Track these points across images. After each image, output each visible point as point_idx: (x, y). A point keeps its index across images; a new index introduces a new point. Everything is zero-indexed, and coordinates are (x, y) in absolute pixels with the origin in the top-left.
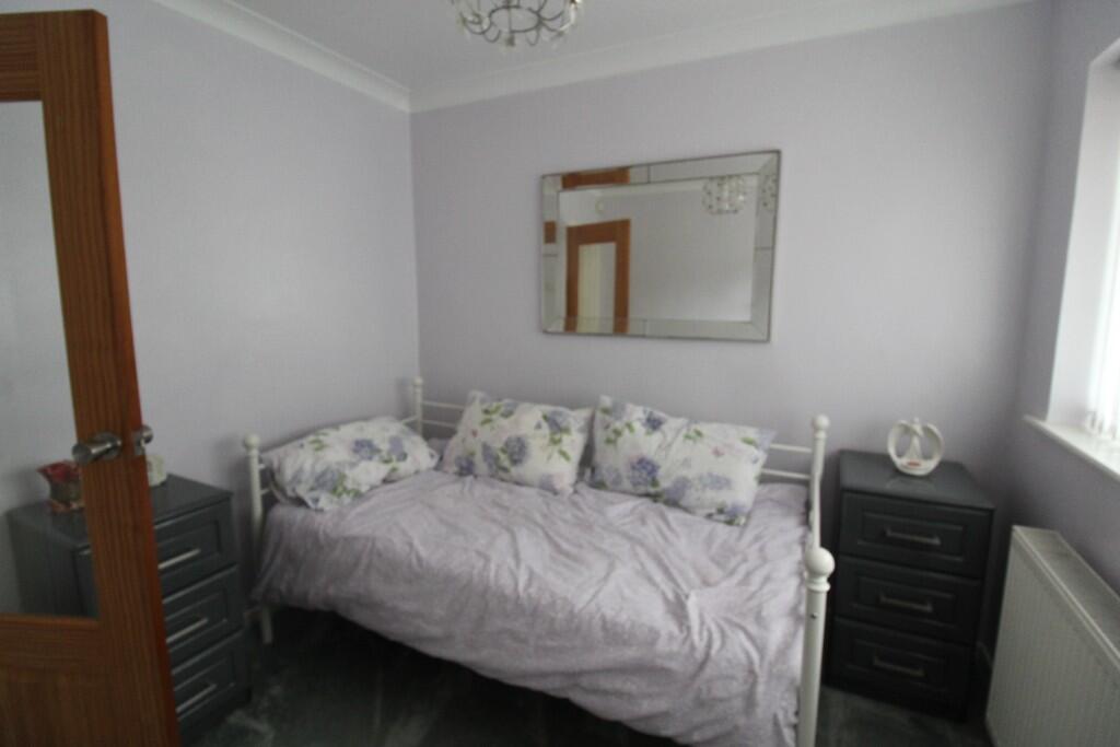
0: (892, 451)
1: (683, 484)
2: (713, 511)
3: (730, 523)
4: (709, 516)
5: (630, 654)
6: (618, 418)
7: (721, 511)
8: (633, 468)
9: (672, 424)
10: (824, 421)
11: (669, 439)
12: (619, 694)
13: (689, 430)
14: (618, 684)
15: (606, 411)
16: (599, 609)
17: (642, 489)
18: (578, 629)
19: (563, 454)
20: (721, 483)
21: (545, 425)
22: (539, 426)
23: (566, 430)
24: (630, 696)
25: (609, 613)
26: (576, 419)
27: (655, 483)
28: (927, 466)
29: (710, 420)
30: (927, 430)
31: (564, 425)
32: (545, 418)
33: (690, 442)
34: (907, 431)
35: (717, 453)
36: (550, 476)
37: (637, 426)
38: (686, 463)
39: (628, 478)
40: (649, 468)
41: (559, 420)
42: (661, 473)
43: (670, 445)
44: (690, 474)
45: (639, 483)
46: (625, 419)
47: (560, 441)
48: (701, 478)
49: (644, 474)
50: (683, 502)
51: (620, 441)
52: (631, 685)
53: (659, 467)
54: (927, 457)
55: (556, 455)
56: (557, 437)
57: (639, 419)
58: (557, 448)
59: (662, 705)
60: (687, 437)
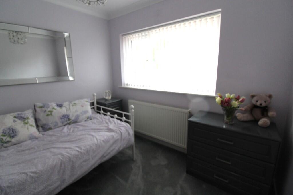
0: (105, 97)
1: (77, 117)
2: (86, 119)
3: (91, 119)
4: (86, 121)
5: (111, 142)
6: (48, 107)
7: (88, 118)
8: (61, 119)
9: (66, 104)
10: (95, 94)
11: (68, 107)
12: (112, 151)
13: (72, 104)
14: (111, 149)
15: (41, 107)
16: (100, 140)
17: (66, 123)
18: (99, 146)
19: (32, 126)
20: (86, 112)
21: (16, 120)
22: (14, 121)
23: (28, 118)
24: (114, 149)
25: (103, 139)
26: (29, 114)
27: (69, 120)
28: (110, 98)
29: (76, 100)
30: (109, 92)
31: (25, 117)
32: (15, 117)
33: (74, 106)
34: (106, 93)
35: (82, 106)
36: (32, 134)
37: (56, 107)
38: (76, 111)
39: (60, 122)
40: (67, 116)
41: (23, 116)
42: (70, 117)
43: (69, 109)
44: (78, 113)
45: (64, 122)
46: (51, 107)
47: (28, 122)
48: (81, 113)
49: (66, 119)
50: (78, 121)
51: (53, 113)
52: (113, 147)
53: (69, 115)
54: (109, 96)
55: (30, 127)
56: (26, 121)
57: (55, 106)
58: (28, 125)
59: (119, 145)
60: (73, 105)
